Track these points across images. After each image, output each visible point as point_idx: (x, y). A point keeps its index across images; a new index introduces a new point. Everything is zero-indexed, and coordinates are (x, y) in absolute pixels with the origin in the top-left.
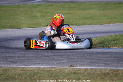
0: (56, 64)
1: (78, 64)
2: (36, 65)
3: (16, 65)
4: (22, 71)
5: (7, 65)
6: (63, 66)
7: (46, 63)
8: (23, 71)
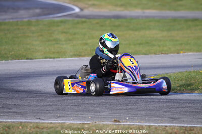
0: (92, 117)
1: (127, 118)
2: (58, 119)
3: (26, 120)
4: (34, 128)
5: (10, 119)
6: (103, 122)
7: (75, 116)
8: (37, 129)
